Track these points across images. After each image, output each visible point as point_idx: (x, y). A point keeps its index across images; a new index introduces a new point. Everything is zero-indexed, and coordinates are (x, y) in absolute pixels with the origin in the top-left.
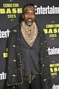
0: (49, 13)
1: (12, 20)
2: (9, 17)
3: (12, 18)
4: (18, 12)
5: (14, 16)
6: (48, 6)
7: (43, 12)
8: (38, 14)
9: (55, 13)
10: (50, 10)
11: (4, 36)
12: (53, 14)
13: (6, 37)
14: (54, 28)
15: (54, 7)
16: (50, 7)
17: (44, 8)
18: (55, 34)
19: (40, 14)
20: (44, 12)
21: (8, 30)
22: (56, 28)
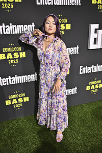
7: (48, 2)
8: (41, 4)
13: (1, 33)
21: (3, 24)
22: (63, 23)
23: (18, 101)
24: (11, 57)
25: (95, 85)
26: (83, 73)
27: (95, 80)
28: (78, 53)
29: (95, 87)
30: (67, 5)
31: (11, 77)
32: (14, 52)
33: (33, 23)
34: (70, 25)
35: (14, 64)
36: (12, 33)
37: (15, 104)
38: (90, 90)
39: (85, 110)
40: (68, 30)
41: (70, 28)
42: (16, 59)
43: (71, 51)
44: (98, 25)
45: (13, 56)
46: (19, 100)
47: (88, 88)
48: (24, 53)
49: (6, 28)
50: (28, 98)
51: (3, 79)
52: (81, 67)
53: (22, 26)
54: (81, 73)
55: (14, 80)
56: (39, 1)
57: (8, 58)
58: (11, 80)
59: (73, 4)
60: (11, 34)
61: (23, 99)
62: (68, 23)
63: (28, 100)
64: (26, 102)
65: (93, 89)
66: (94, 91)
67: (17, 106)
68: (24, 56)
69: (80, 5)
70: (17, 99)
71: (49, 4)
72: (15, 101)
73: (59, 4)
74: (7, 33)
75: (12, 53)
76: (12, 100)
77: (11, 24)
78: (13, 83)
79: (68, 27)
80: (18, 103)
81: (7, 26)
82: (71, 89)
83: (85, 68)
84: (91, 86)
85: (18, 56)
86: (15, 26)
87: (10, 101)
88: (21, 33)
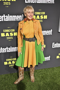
0: (37, 2)
1: (7, 7)
2: (5, 4)
3: (7, 5)
5: (9, 4)
7: (33, 1)
8: (28, 2)
9: (42, 3)
11: (1, 20)
13: (3, 21)
14: (41, 15)
18: (41, 19)
19: (30, 2)
21: (4, 15)
22: (42, 15)
23: (12, 63)
24: (8, 35)
28: (51, 34)
30: (45, 3)
32: (10, 32)
34: (46, 16)
37: (10, 64)
39: (55, 71)
40: (45, 19)
41: (46, 18)
42: (11, 36)
43: (47, 33)
46: (13, 62)
47: (58, 57)
49: (5, 18)
51: (3, 49)
52: (53, 43)
54: (53, 47)
55: (10, 49)
56: (27, 1)
57: (6, 36)
58: (8, 49)
59: (49, 3)
60: (8, 21)
61: (15, 62)
62: (45, 15)
67: (11, 66)
71: (33, 2)
72: (10, 63)
73: (39, 3)
75: (9, 33)
76: (8, 62)
77: (9, 15)
78: (9, 52)
79: (46, 17)
82: (46, 57)
83: (56, 44)
86: (11, 16)
87: (7, 62)
88: (15, 20)
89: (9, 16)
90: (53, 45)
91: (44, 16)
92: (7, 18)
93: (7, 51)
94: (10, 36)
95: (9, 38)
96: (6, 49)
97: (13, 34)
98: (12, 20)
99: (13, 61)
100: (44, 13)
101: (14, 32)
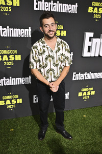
4: (14, 5)
6: (52, 1)
7: (45, 8)
9: (59, 11)
10: (53, 6)
12: (56, 12)
15: (59, 3)
16: (54, 2)
17: (47, 3)
19: (41, 10)
20: (47, 8)
21: (1, 27)
22: (59, 30)
23: (11, 102)
24: (7, 59)
25: (87, 92)
26: (76, 79)
27: (87, 87)
29: (87, 94)
30: (64, 12)
31: (6, 78)
32: (10, 54)
33: (30, 28)
34: (65, 32)
35: (9, 66)
36: (8, 36)
38: (82, 97)
40: (63, 36)
41: (65, 35)
42: (11, 61)
44: (93, 33)
45: (9, 58)
46: (13, 101)
47: (80, 94)
48: (20, 56)
49: (3, 31)
50: (21, 100)
52: (74, 73)
53: (19, 29)
54: (73, 79)
55: (8, 81)
56: (37, 7)
57: (4, 60)
58: (6, 81)
59: (69, 12)
61: (16, 101)
63: (21, 102)
64: (20, 103)
65: (85, 96)
66: (86, 98)
67: (10, 107)
68: (20, 59)
69: (76, 12)
70: (11, 100)
71: (46, 10)
73: (55, 11)
74: (4, 36)
75: (8, 55)
77: (8, 27)
78: (7, 85)
80: (11, 104)
81: (4, 29)
84: (83, 92)
85: (13, 59)
86: (12, 29)
87: (4, 101)
88: (17, 36)
89: (8, 29)
90: (74, 76)
91: (62, 31)
92: (6, 32)
93: (5, 85)
94: (9, 61)
95: (8, 64)
96: (2, 80)
97: (14, 57)
98: (13, 36)
99: (13, 99)
100: (62, 27)
101: (16, 54)
